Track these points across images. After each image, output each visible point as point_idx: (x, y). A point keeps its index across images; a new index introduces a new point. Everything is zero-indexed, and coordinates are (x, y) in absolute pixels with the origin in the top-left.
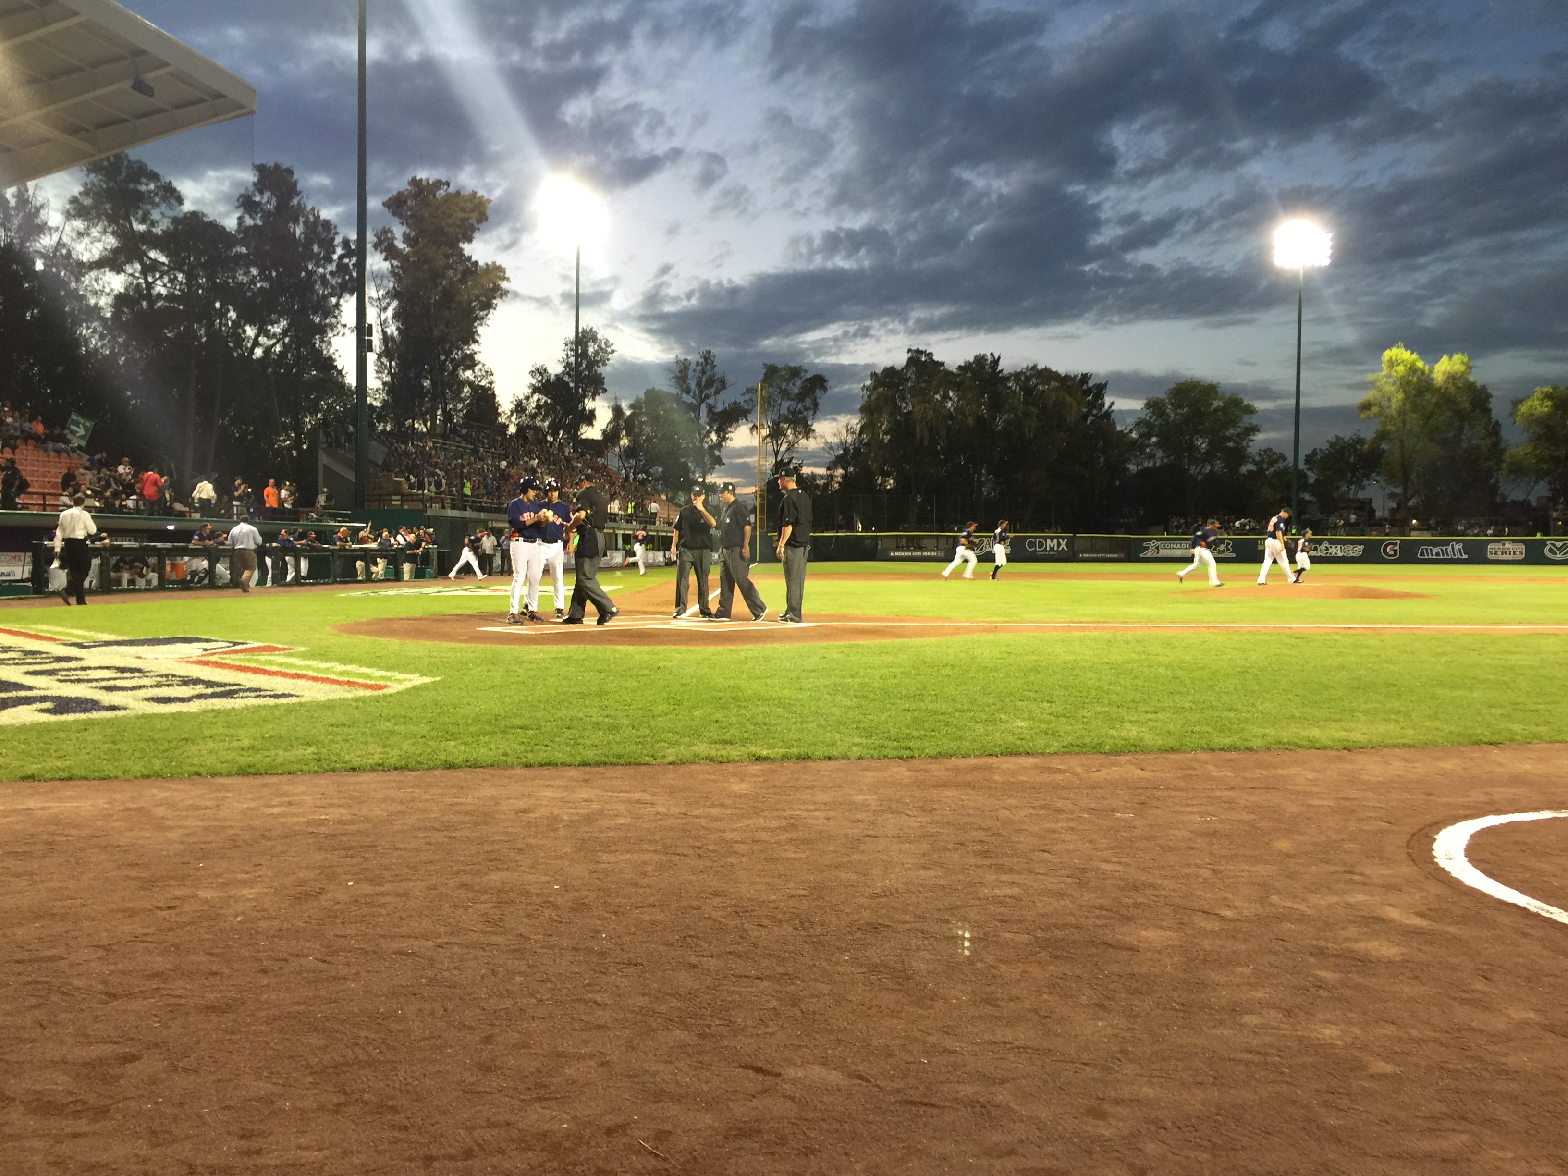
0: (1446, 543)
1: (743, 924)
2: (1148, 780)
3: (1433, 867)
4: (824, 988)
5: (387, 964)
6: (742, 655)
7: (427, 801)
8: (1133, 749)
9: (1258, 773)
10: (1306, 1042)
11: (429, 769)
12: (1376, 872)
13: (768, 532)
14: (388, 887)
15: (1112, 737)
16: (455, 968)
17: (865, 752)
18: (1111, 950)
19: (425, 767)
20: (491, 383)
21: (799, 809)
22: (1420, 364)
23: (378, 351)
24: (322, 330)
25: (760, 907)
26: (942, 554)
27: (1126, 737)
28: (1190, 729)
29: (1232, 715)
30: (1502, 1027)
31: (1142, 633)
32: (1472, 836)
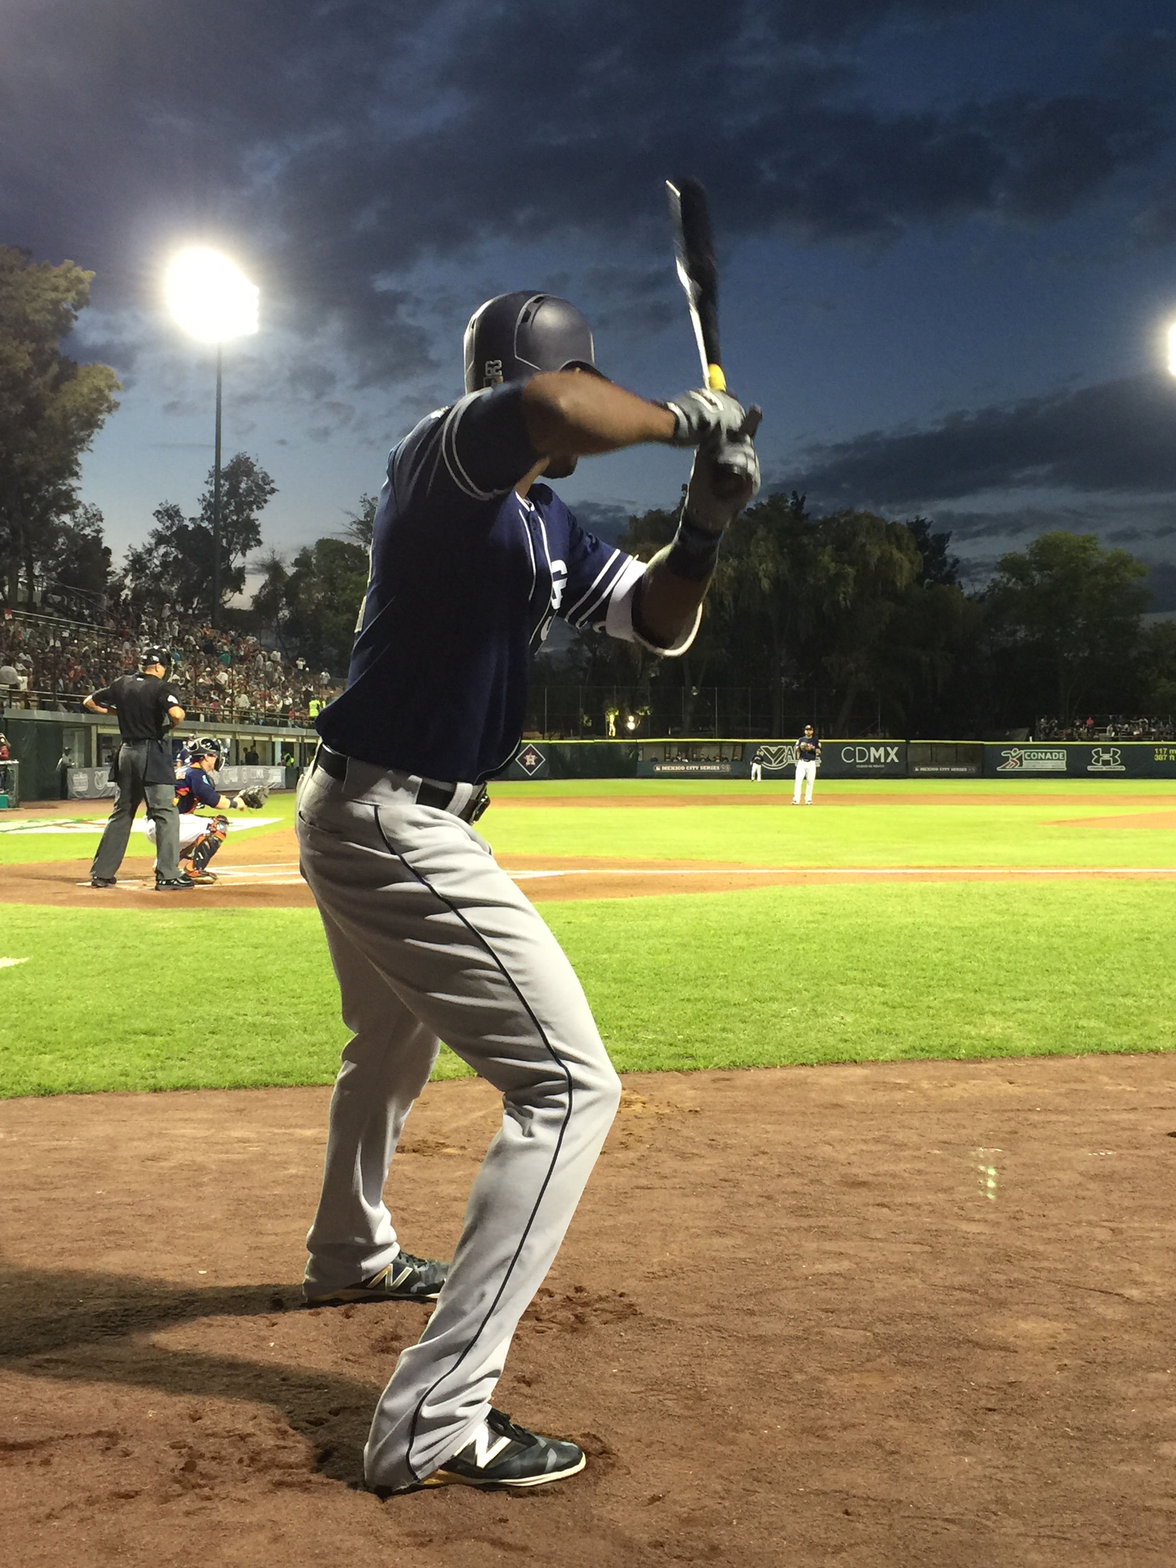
2: (1019, 1099)
8: (997, 1053)
20: (100, 531)
26: (727, 768)
27: (989, 1036)
28: (1073, 1023)
29: (1129, 1001)
31: (1004, 883)
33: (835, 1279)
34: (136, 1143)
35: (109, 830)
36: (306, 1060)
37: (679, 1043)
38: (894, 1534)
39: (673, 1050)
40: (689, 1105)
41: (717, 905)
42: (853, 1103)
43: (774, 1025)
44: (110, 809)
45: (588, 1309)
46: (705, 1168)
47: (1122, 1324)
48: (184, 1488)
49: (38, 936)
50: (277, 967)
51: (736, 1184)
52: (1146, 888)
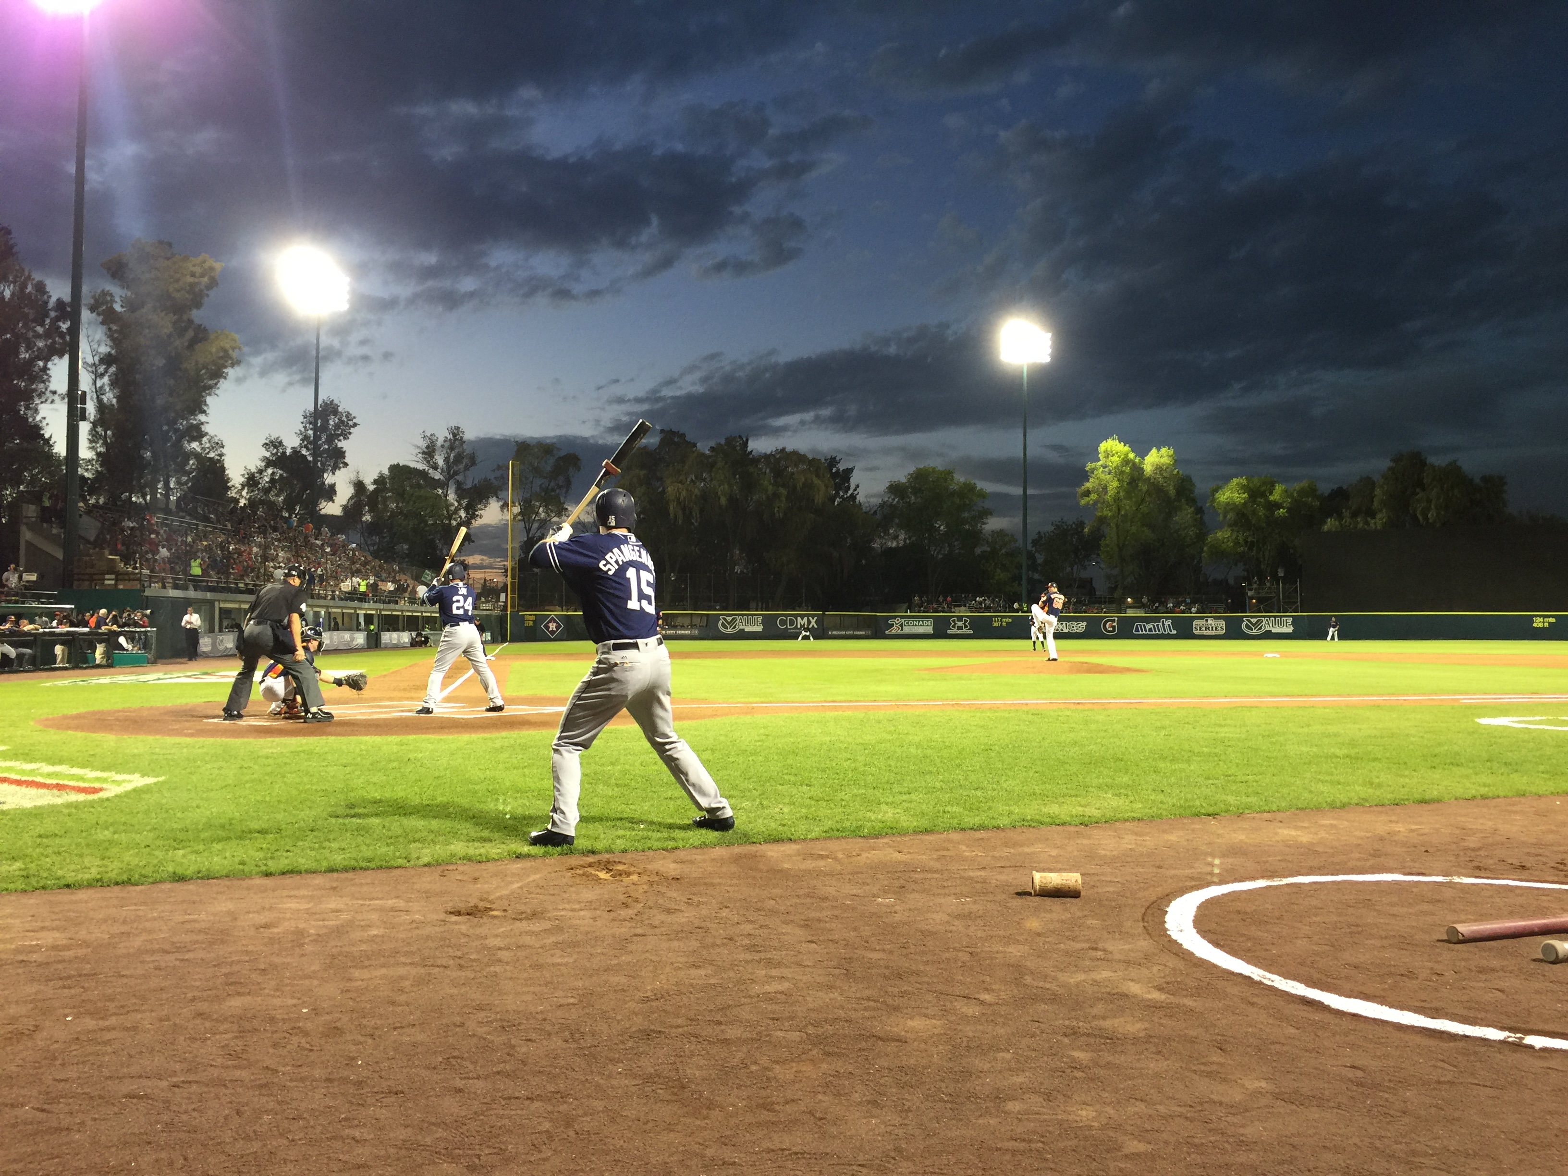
0: (1157, 619)
1: (510, 1039)
2: (906, 864)
3: (1166, 939)
4: (599, 1105)
5: (116, 1109)
6: (498, 744)
7: (155, 919)
8: (890, 831)
9: (1005, 852)
10: (1066, 1125)
11: (155, 882)
12: (1117, 947)
13: (518, 611)
14: (113, 1021)
15: (870, 820)
16: (194, 1110)
17: (629, 844)
18: (880, 1043)
19: (151, 880)
20: (221, 455)
21: (564, 909)
22: (1132, 456)
23: (92, 418)
24: (28, 396)
25: (527, 1019)
26: (696, 631)
27: (883, 819)
28: (941, 809)
29: (979, 793)
30: (1238, 1098)
31: (892, 712)
32: (1199, 908)
33: (779, 996)
34: (251, 916)
36: (384, 849)
40: (673, 874)
41: (690, 730)
42: (790, 869)
46: (684, 920)
47: (978, 1019)
49: (172, 760)
50: (361, 780)
51: (707, 930)
52: (988, 714)
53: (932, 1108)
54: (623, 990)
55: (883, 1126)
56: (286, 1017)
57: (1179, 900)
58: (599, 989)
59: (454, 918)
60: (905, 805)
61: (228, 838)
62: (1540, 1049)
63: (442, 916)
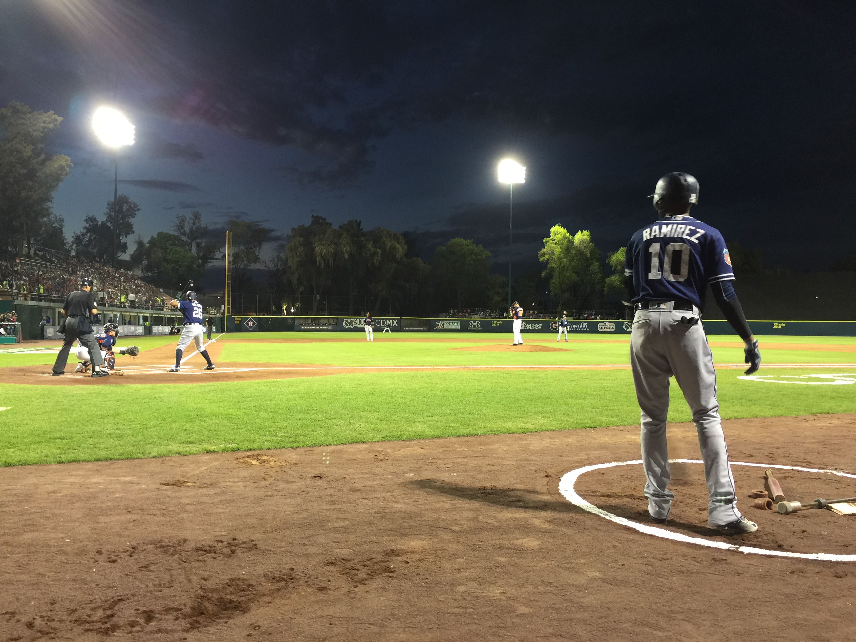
0: (579, 323)
2: (424, 455)
3: (558, 495)
6: (208, 388)
8: (418, 437)
9: (480, 448)
10: (487, 599)
12: (531, 500)
13: (232, 315)
15: (409, 431)
17: (272, 445)
20: (61, 226)
21: (229, 482)
22: (568, 235)
26: (331, 328)
27: (416, 430)
28: (448, 425)
29: (470, 416)
30: (583, 582)
31: (430, 372)
32: (578, 478)
33: (341, 529)
34: (47, 486)
35: (61, 352)
36: (131, 448)
37: (294, 437)
38: (349, 631)
39: (290, 439)
40: (294, 461)
41: (318, 381)
42: (360, 458)
43: (333, 428)
44: (62, 343)
45: (237, 548)
46: (296, 487)
47: (450, 541)
48: (42, 634)
49: (18, 397)
50: (125, 409)
51: (308, 493)
52: (482, 373)
53: (416, 590)
54: (254, 527)
55: (387, 601)
56: (56, 544)
57: (568, 474)
58: (240, 526)
59: (165, 487)
60: (429, 423)
61: (40, 442)
62: (747, 554)
63: (158, 486)
